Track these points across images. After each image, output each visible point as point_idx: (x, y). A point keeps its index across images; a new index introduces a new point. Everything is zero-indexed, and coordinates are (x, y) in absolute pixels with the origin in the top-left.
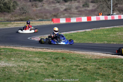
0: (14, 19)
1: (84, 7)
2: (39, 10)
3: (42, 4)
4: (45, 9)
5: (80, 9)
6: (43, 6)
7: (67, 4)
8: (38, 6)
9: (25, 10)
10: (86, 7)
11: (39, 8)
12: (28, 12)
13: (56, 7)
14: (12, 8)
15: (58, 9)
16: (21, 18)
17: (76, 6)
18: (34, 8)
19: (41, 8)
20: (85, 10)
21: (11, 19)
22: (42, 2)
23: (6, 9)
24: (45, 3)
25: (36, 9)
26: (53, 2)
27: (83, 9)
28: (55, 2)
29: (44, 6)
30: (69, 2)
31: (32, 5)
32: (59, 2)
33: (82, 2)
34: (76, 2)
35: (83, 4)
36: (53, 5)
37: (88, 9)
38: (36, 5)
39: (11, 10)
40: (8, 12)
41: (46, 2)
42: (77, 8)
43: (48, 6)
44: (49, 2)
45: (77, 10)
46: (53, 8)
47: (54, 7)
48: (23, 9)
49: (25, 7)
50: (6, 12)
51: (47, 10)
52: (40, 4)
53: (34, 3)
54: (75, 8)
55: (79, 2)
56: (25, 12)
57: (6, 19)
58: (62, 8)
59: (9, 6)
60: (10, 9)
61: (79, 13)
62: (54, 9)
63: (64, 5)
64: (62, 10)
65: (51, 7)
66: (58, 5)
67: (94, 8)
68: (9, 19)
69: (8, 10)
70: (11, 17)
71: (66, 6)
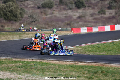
1: (99, 14)
2: (49, 18)
3: (52, 11)
4: (55, 17)
5: (96, 17)
6: (53, 13)
7: (80, 11)
8: (47, 13)
9: (34, 19)
10: (102, 14)
11: (48, 16)
12: (38, 20)
13: (68, 14)
15: (70, 17)
17: (90, 13)
18: (43, 15)
19: (51, 15)
20: (102, 17)
22: (52, 9)
23: (12, 17)
24: (55, 10)
25: (46, 16)
26: (64, 9)
27: (99, 16)
28: (67, 8)
29: (55, 13)
30: (83, 9)
31: (41, 13)
32: (70, 9)
33: (98, 8)
34: (90, 8)
35: (99, 11)
36: (65, 12)
37: (105, 16)
38: (46, 12)
39: (19, 19)
40: (15, 20)
41: (56, 8)
42: (92, 15)
43: (59, 13)
44: (59, 9)
45: (92, 18)
46: (64, 15)
47: (66, 14)
49: (35, 15)
50: (13, 20)
51: (58, 18)
52: (49, 11)
53: (42, 10)
54: (89, 15)
55: (93, 8)
57: (14, 29)
58: (75, 15)
59: (15, 13)
60: (17, 17)
61: (95, 21)
62: (66, 17)
63: (77, 12)
64: (75, 17)
65: (62, 14)
66: (70, 12)
67: (111, 15)
69: (15, 18)
71: (79, 13)
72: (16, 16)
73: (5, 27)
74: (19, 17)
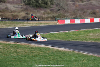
0: (46, 16)
9: (62, 7)
12: (65, 8)
14: (49, 3)
16: (54, 15)
21: (43, 16)
23: (43, 4)
40: (46, 7)
48: (59, 5)
49: (62, 3)
50: (43, 8)
56: (61, 8)
60: (48, 4)
68: (41, 15)
70: (44, 14)
72: (46, 4)
73: (29, 14)
74: (50, 4)
